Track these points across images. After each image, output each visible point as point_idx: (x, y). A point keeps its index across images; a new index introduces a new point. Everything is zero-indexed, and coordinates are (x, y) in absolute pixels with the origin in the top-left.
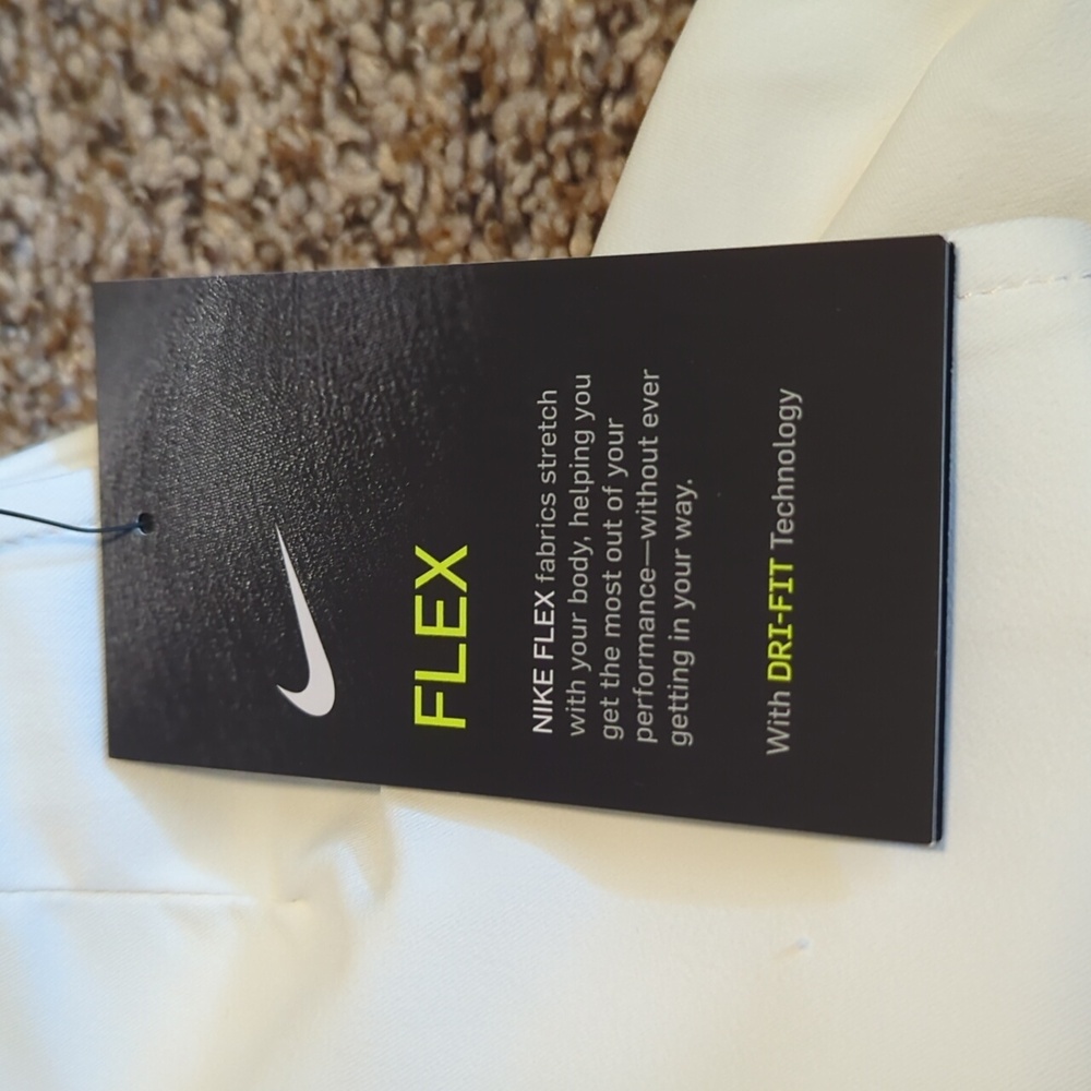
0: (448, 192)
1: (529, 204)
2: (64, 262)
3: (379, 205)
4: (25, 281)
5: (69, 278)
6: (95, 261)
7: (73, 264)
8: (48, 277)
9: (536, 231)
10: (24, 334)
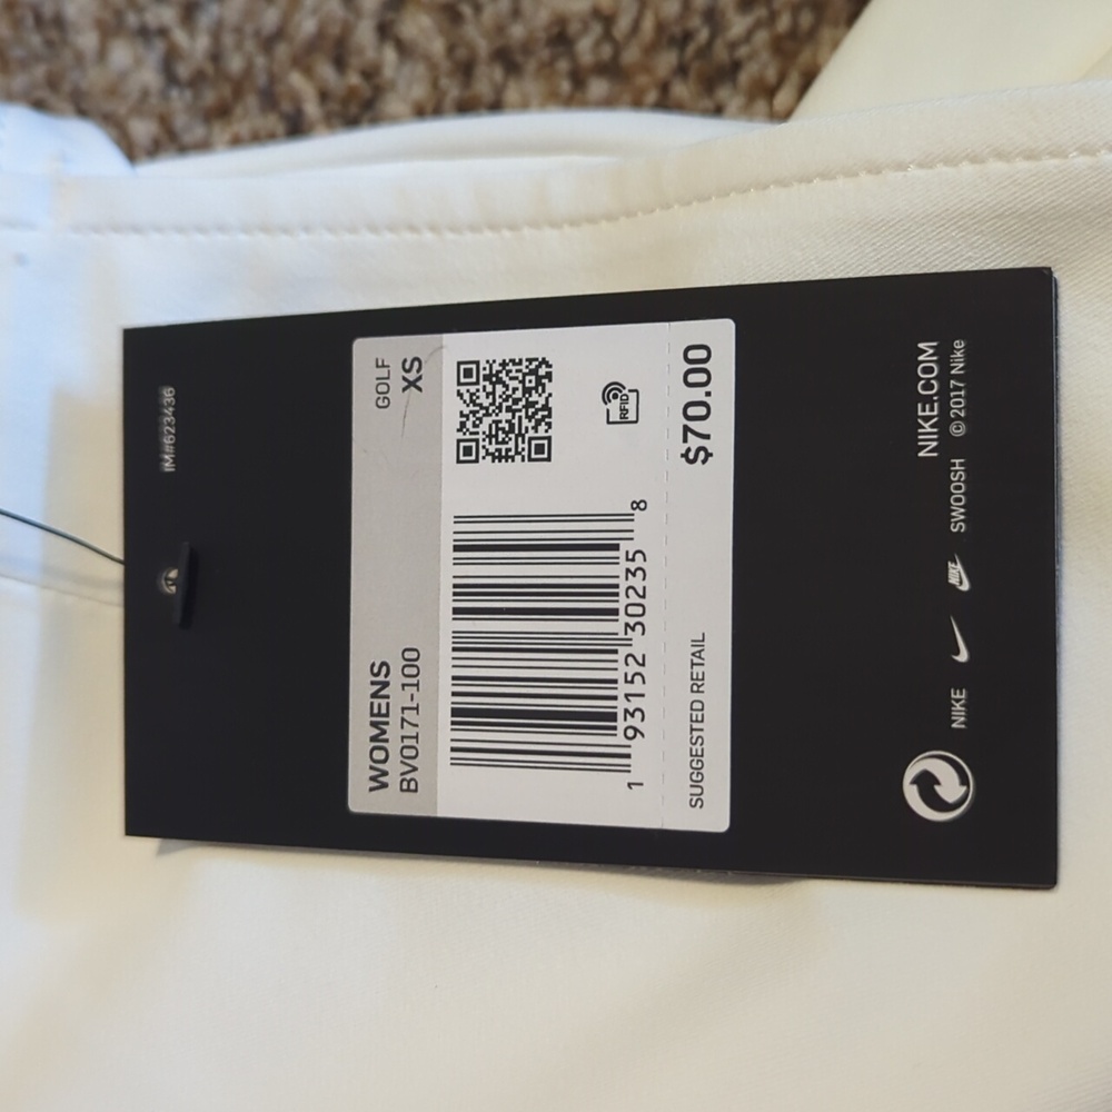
0: (660, 27)
1: (743, 51)
2: (249, 29)
3: (586, 28)
4: (202, 43)
5: (250, 45)
6: (280, 34)
7: (257, 33)
8: (228, 40)
9: (744, 77)
10: (188, 94)
